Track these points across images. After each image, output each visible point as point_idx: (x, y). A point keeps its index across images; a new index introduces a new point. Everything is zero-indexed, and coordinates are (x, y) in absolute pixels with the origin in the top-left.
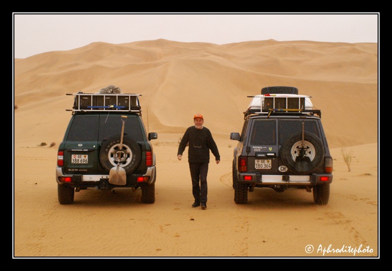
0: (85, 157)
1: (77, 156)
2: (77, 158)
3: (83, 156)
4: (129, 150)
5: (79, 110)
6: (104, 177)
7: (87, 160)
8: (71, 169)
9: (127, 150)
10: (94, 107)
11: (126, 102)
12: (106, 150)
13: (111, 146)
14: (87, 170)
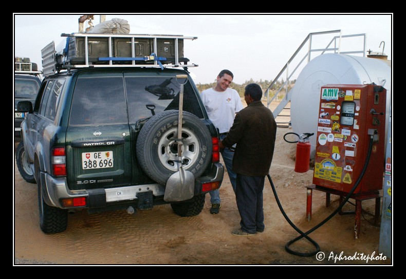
0: (107, 155)
1: (92, 154)
2: (92, 159)
3: (103, 154)
4: (193, 138)
5: (87, 66)
6: (144, 188)
7: (112, 161)
8: (82, 180)
9: (189, 138)
10: (117, 59)
11: (166, 49)
12: (155, 141)
13: (163, 133)
14: (112, 180)
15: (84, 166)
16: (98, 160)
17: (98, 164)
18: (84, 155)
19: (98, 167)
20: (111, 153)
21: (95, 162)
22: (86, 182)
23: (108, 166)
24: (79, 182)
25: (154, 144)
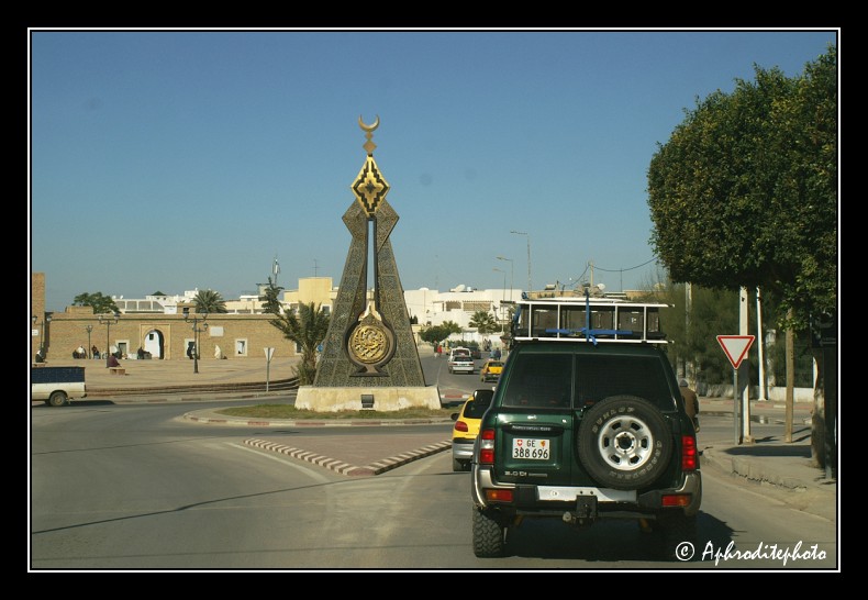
0: (543, 444)
1: (525, 441)
2: (525, 447)
3: (538, 442)
4: (646, 431)
5: (530, 338)
6: (586, 491)
7: (548, 452)
8: (511, 470)
9: (641, 430)
10: (564, 331)
11: (633, 320)
12: (595, 429)
13: (605, 421)
14: (546, 475)
15: (514, 454)
16: (531, 449)
17: (531, 453)
18: (515, 441)
19: (531, 457)
20: (547, 442)
21: (528, 451)
22: (515, 473)
23: (542, 458)
24: (507, 473)
25: (593, 433)
